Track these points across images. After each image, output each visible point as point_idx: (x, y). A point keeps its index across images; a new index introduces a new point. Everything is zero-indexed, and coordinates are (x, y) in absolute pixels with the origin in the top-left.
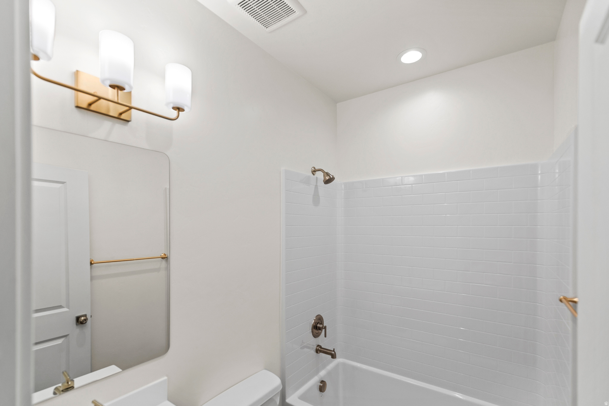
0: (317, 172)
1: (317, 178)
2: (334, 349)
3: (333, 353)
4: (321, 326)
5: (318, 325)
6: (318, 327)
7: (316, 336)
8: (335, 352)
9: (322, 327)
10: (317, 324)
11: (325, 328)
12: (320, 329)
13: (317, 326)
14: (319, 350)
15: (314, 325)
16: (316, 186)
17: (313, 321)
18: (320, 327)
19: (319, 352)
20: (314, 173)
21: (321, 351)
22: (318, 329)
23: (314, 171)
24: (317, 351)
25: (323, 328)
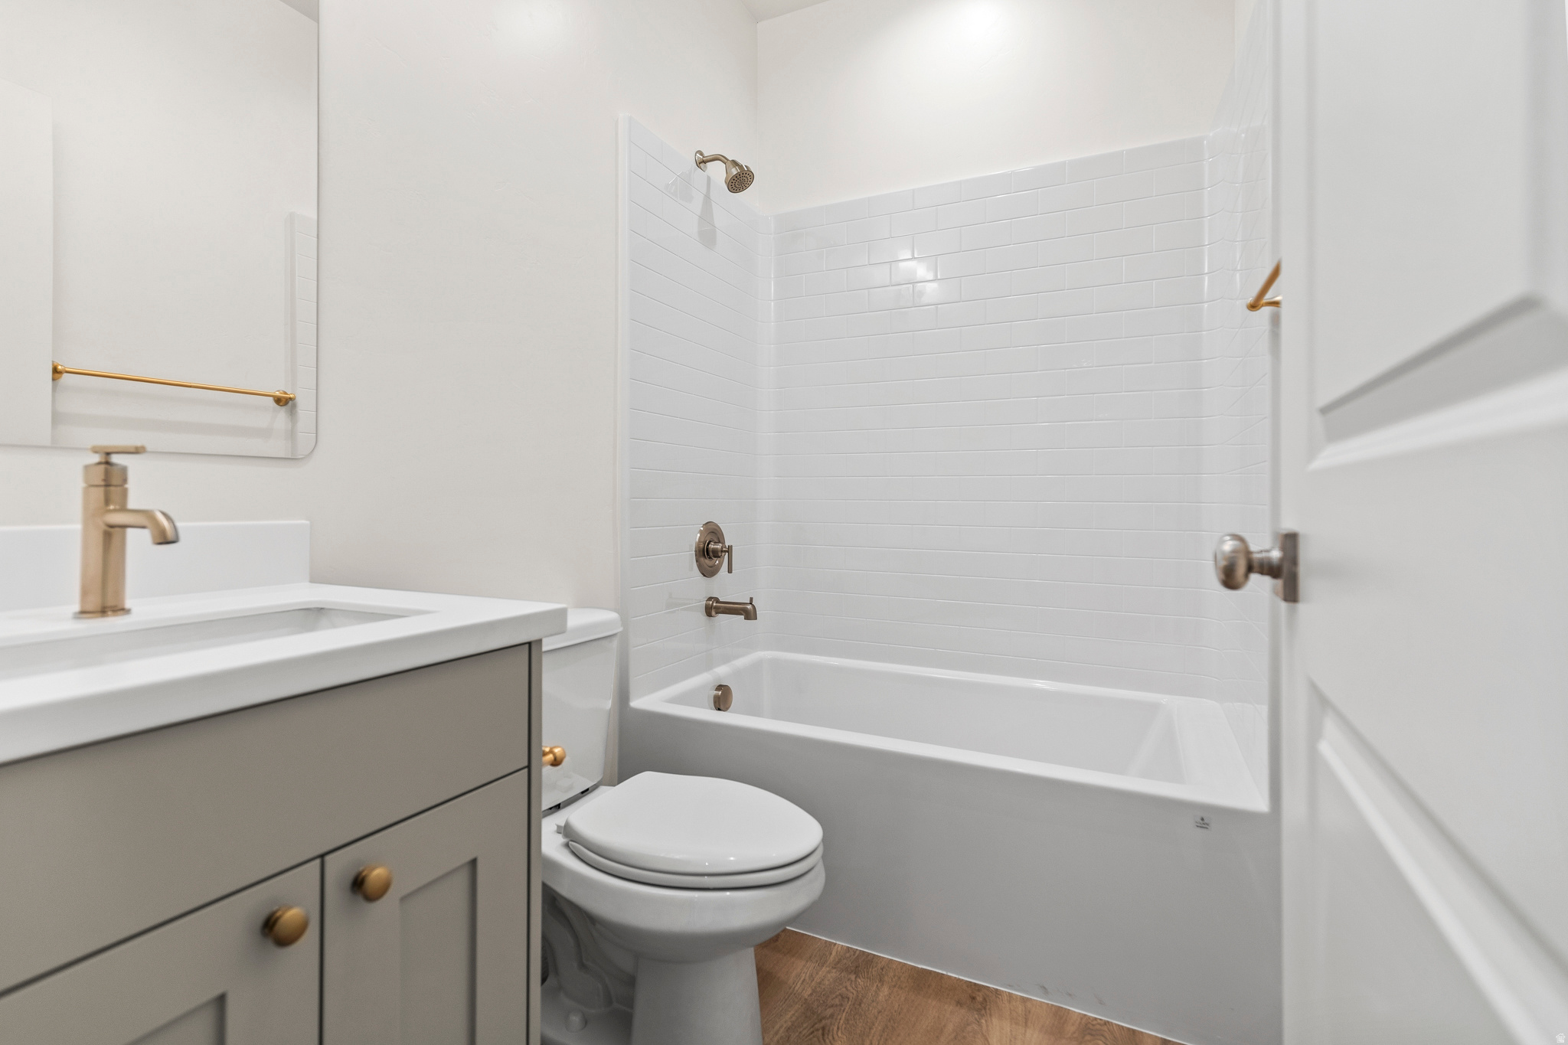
0: (708, 164)
1: (709, 178)
2: (751, 599)
3: (749, 607)
4: (719, 546)
5: (712, 546)
6: (710, 550)
7: (708, 572)
8: (754, 607)
9: (722, 548)
10: (708, 545)
11: (729, 550)
12: (716, 554)
13: (707, 549)
14: (714, 608)
15: (702, 546)
16: (707, 197)
17: (699, 535)
18: (717, 549)
19: (713, 613)
20: (702, 165)
21: (720, 611)
22: (711, 554)
23: (702, 162)
24: (710, 611)
25: (725, 551)
